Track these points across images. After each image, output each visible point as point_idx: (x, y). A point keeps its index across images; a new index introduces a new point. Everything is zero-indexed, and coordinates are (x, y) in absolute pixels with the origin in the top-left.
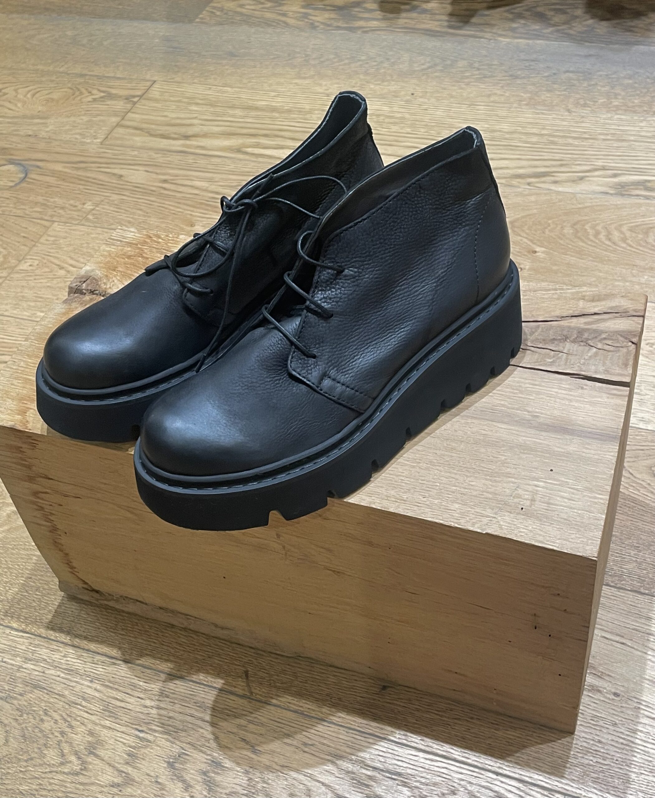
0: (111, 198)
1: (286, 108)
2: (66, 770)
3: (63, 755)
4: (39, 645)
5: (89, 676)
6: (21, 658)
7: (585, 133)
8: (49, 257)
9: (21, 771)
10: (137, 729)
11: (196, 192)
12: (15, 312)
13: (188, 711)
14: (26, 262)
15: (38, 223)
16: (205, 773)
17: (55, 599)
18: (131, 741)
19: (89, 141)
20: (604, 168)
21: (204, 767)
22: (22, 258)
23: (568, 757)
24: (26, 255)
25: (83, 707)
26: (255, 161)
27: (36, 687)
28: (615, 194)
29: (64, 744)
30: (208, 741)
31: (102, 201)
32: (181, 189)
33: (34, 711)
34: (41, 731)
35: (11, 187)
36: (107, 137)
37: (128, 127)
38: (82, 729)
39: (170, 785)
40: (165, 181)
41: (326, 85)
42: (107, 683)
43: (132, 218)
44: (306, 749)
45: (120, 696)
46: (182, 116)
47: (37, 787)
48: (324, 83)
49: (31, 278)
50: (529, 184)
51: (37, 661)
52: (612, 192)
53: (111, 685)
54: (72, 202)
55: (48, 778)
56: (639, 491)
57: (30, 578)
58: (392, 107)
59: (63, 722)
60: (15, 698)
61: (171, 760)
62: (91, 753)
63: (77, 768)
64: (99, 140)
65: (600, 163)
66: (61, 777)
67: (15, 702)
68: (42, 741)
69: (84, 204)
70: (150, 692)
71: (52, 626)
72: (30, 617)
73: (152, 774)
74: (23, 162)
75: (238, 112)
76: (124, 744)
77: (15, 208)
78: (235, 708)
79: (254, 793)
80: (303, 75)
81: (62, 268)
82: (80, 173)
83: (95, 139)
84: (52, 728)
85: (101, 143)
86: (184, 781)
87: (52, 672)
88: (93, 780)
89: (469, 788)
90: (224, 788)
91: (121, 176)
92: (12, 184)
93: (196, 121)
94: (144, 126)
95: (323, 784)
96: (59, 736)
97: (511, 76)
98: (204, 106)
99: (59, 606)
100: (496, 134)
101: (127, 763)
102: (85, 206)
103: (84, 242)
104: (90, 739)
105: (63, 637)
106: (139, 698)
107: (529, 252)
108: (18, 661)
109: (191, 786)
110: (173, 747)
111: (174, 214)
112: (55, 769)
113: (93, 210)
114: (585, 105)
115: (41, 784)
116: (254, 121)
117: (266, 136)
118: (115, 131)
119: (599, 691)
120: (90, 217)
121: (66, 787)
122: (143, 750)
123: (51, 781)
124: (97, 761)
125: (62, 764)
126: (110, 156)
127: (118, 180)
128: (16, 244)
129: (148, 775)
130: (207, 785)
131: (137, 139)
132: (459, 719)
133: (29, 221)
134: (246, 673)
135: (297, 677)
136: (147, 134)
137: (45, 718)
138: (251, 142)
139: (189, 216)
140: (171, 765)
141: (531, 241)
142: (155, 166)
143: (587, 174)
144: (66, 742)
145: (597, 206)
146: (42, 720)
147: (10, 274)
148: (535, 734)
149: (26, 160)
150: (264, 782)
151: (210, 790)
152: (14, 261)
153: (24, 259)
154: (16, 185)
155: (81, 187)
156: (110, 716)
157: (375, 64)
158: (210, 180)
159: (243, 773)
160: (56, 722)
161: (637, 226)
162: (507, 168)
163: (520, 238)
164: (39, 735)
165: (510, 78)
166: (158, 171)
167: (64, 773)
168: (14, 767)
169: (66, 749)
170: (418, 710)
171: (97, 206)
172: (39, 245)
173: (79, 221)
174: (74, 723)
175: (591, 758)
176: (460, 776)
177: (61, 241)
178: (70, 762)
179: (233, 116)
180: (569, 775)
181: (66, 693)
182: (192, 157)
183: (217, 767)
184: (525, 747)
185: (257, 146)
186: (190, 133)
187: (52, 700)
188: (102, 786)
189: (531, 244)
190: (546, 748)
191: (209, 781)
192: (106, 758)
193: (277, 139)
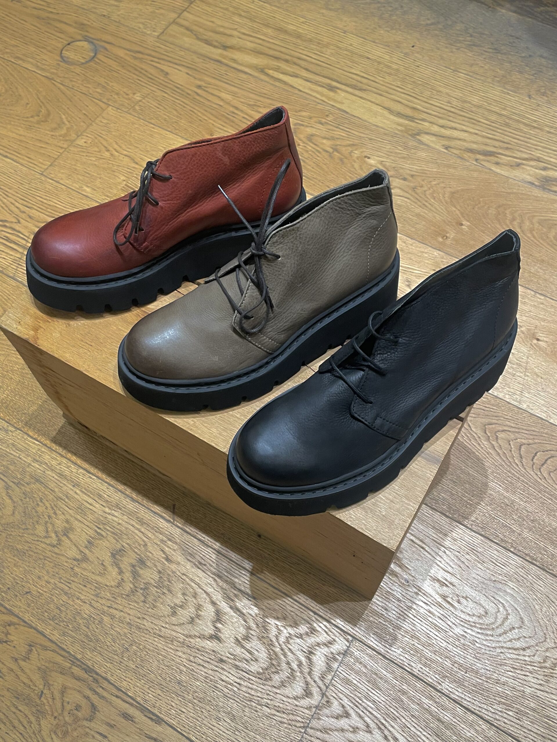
0: (155, 93)
1: (309, 37)
2: (48, 542)
3: (47, 532)
4: (44, 452)
5: (73, 482)
6: (31, 458)
7: (535, 121)
8: (100, 138)
9: (19, 535)
10: (96, 526)
11: (221, 103)
12: (68, 182)
13: (132, 522)
14: (82, 139)
15: (97, 104)
16: (133, 566)
17: (60, 421)
18: (91, 533)
19: (149, 32)
20: (538, 160)
21: (134, 562)
22: (80, 133)
23: (363, 614)
24: (84, 131)
25: (65, 502)
26: (273, 85)
27: (37, 480)
28: (539, 186)
29: (49, 525)
30: (140, 545)
31: (148, 94)
32: (211, 98)
33: (34, 497)
34: (37, 512)
35: (83, 63)
36: (163, 32)
37: (181, 26)
38: (62, 517)
39: (110, 568)
40: (199, 87)
41: (345, 21)
42: (83, 490)
43: (168, 116)
44: (201, 567)
45: (90, 501)
46: (226, 25)
47: (28, 549)
48: (345, 19)
49: (84, 154)
50: (476, 160)
51: (41, 463)
52: (536, 183)
53: (86, 492)
54: (125, 90)
55: (35, 544)
56: (470, 440)
57: (46, 402)
58: (391, 57)
59: (51, 509)
60: (23, 485)
61: (114, 552)
62: (65, 535)
63: (55, 543)
64: (156, 34)
65: (538, 154)
66: (44, 546)
67: (23, 487)
68: (35, 519)
69: (134, 94)
70: (110, 503)
71: (55, 440)
72: (42, 430)
73: (101, 558)
74: (95, 41)
75: (270, 31)
76: (87, 534)
77: (82, 85)
78: (161, 528)
79: (161, 587)
80: (330, 7)
81: (108, 151)
82: (136, 62)
83: (154, 31)
84: (43, 511)
85: (158, 37)
86: (119, 568)
87: (50, 473)
88: (63, 552)
89: (295, 618)
90: (143, 579)
91: (167, 74)
92: (83, 61)
93: (235, 33)
94: (195, 28)
95: (205, 592)
96: (47, 518)
97: (495, 49)
98: (245, 19)
99: (62, 427)
100: (466, 105)
101: (86, 547)
102: (135, 96)
103: (128, 131)
104: (67, 525)
105: (60, 450)
106: (102, 505)
107: (457, 223)
108: (29, 460)
109: (123, 573)
110: (117, 544)
111: (200, 120)
112: (40, 540)
113: (140, 101)
114: (544, 94)
115: (30, 547)
116: (280, 44)
117: (287, 61)
118: (171, 27)
119: (397, 576)
120: (137, 108)
121: (45, 553)
122: (98, 541)
123: (38, 547)
124: (67, 541)
125: (46, 537)
126: (162, 51)
127: (164, 77)
128: (78, 119)
129: (98, 558)
130: (133, 574)
131: (186, 39)
132: (302, 572)
133: (91, 100)
134: (174, 505)
135: (206, 517)
136: (195, 37)
137: (40, 503)
138: (273, 65)
139: (211, 125)
140: (113, 555)
141: (462, 214)
142: (196, 70)
143: (524, 162)
144: (51, 523)
145: (522, 194)
146: (38, 505)
147: (69, 146)
148: (347, 594)
149: (98, 40)
150: (169, 582)
151: (134, 578)
152: (74, 135)
153: (81, 135)
154: (87, 62)
155: (135, 77)
156: (81, 513)
157: (390, 9)
158: (234, 94)
159: (157, 572)
160: (46, 508)
161: (545, 220)
162: (465, 140)
163: (454, 209)
164: (35, 514)
165: (494, 51)
166: (197, 76)
167: (46, 543)
168: (15, 532)
169: (50, 529)
170: (277, 559)
171: (144, 99)
172: (95, 125)
173: (128, 109)
174: (58, 512)
175: (377, 618)
176: (292, 609)
177: (112, 125)
178: (51, 537)
179: (265, 35)
180: (360, 625)
181: (56, 490)
182: (224, 68)
183: (141, 564)
184: (337, 600)
185: (277, 69)
186: (229, 44)
187: (46, 492)
188: (68, 558)
189: (461, 217)
190: (351, 604)
191: (135, 572)
192: (74, 541)
193: (295, 67)
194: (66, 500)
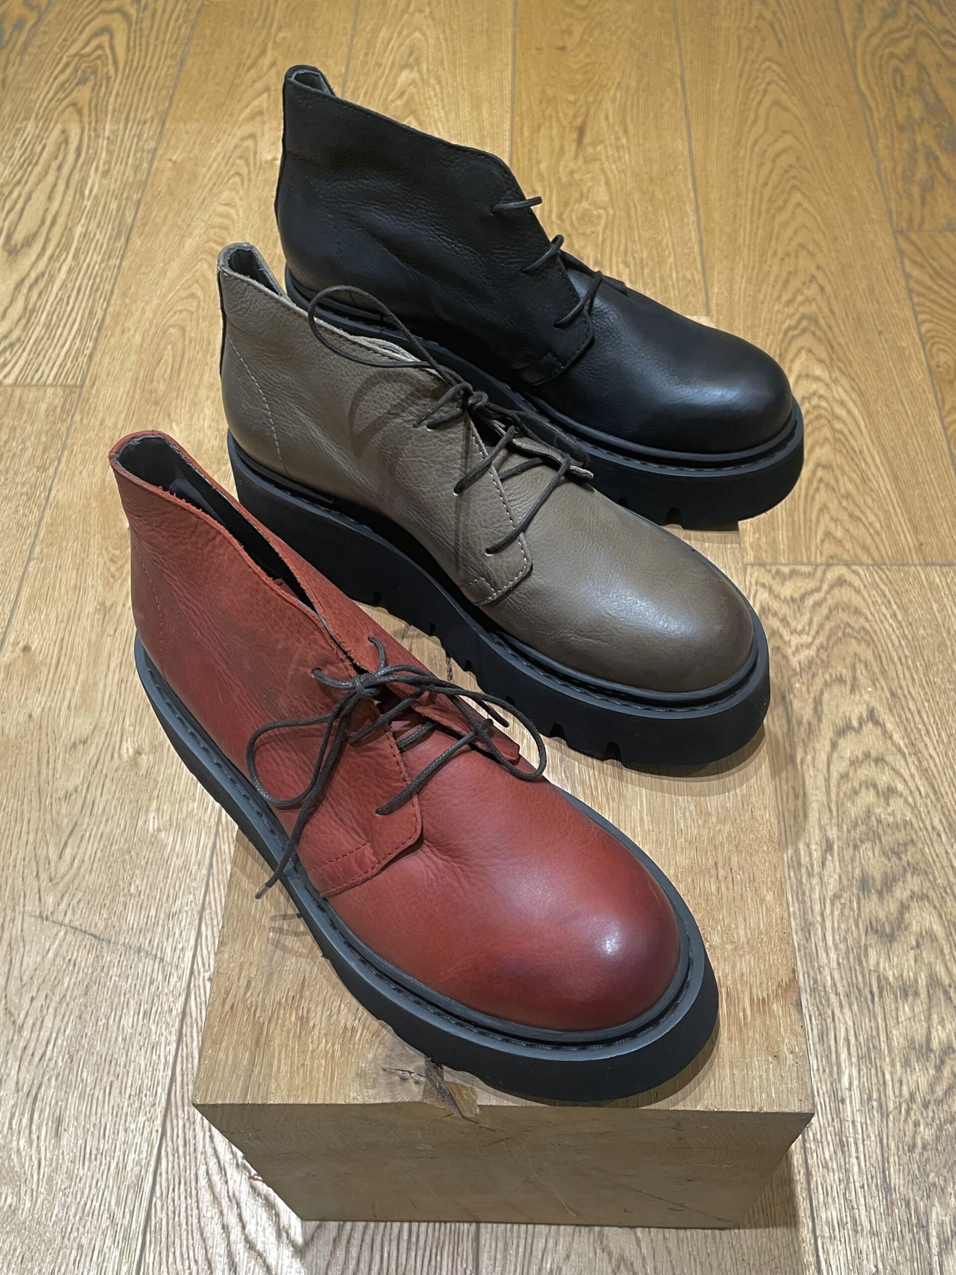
194: (875, 1096)
